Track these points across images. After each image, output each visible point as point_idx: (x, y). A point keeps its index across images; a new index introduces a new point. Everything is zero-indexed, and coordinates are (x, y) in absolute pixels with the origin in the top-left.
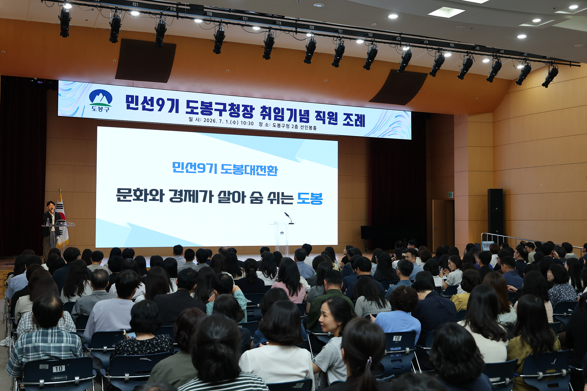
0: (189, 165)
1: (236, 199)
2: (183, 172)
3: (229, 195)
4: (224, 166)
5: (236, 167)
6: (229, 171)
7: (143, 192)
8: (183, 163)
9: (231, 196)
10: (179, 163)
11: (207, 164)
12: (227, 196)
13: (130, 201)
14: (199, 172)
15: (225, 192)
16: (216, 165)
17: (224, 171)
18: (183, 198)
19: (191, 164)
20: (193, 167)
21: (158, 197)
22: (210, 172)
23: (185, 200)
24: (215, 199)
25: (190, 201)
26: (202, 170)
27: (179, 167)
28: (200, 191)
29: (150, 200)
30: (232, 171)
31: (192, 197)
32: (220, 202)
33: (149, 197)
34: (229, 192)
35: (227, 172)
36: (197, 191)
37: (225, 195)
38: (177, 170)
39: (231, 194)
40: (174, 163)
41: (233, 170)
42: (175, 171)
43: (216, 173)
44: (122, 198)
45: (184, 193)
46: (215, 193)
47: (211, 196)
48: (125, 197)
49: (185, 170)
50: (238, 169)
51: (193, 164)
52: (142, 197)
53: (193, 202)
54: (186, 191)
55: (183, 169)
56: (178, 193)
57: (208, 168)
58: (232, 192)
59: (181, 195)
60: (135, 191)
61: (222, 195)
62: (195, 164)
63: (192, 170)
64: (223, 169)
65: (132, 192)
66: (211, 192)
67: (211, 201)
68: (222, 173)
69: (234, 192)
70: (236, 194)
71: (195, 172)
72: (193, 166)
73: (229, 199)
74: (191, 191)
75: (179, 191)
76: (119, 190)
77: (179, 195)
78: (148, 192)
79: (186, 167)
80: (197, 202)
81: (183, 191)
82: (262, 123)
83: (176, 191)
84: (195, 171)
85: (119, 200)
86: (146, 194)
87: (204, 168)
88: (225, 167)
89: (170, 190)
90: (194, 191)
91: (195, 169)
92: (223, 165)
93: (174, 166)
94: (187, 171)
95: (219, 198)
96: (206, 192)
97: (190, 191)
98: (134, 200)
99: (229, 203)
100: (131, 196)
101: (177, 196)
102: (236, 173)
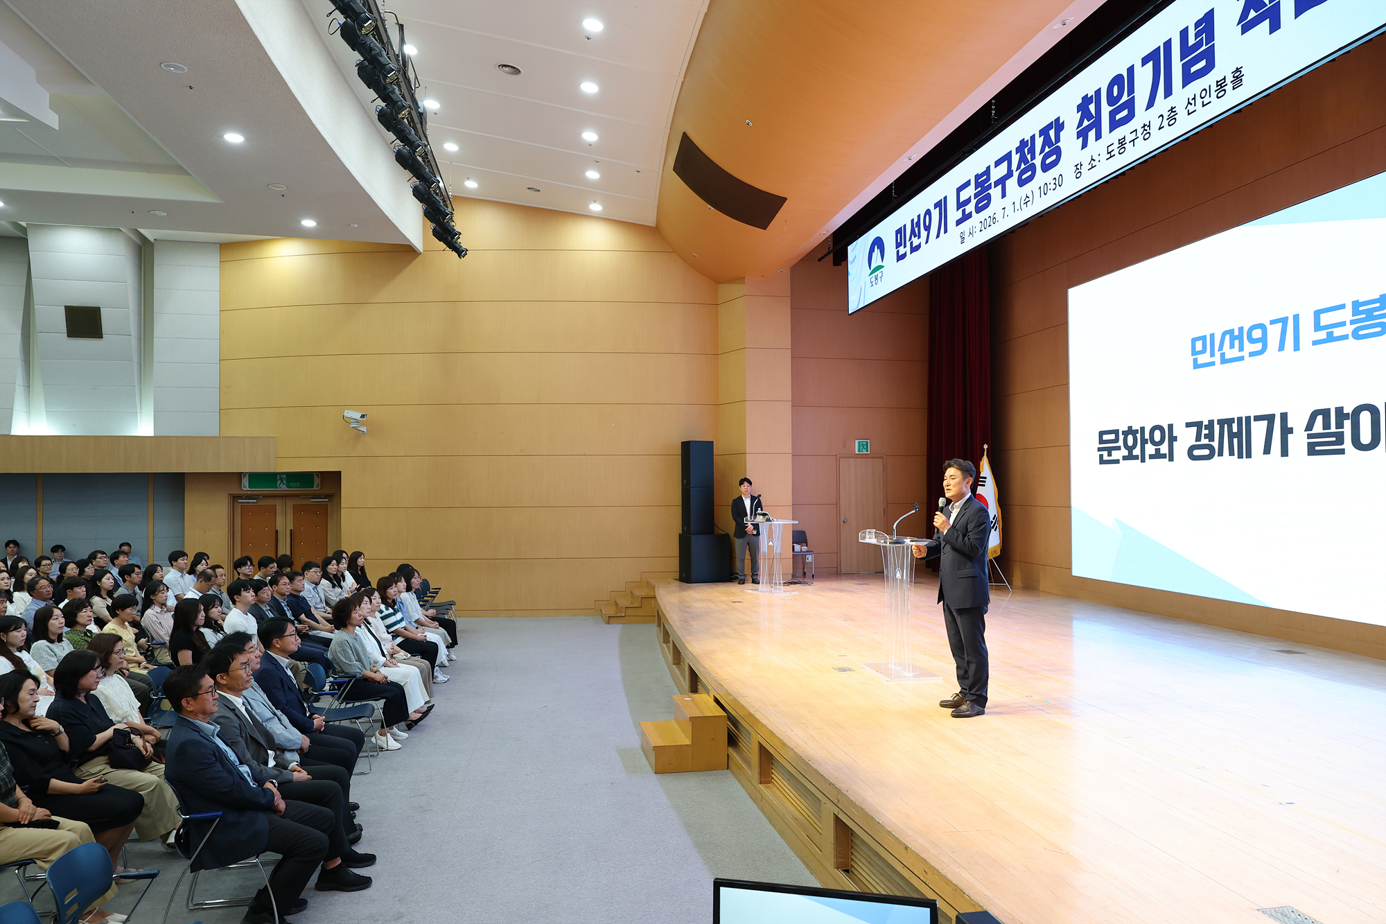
0: (1228, 337)
1: (1366, 438)
2: (1213, 364)
3: (1340, 425)
4: (1322, 316)
5: (1361, 308)
6: (1337, 332)
7: (1138, 436)
8: (1212, 336)
9: (1347, 424)
10: (1203, 338)
11: (1272, 322)
12: (1333, 429)
13: (1117, 462)
14: (1252, 354)
15: (1325, 413)
16: (1296, 317)
17: (1322, 335)
18: (1215, 444)
19: (1231, 332)
20: (1237, 342)
21: (1164, 449)
22: (1281, 348)
23: (1221, 454)
24: (1299, 441)
25: (1231, 453)
26: (1258, 346)
27: (1203, 351)
28: (1258, 418)
29: (1151, 457)
30: (1348, 330)
31: (1235, 440)
32: (1312, 450)
33: (1150, 449)
34: (1339, 411)
35: (1331, 338)
36: (1248, 419)
37: (1326, 425)
38: (1203, 359)
39: (1347, 416)
40: (1194, 341)
41: (1352, 322)
42: (1196, 365)
43: (1297, 348)
44: (1106, 457)
45: (1217, 428)
46: (1298, 422)
47: (1286, 431)
48: (1110, 450)
49: (1217, 358)
50: (1370, 315)
51: (1236, 333)
52: (1137, 452)
53: (1240, 456)
54: (1221, 422)
55: (1212, 355)
56: (1205, 432)
57: (1274, 332)
58: (1348, 410)
59: (1210, 437)
60: (1126, 434)
61: (1318, 427)
62: (1241, 329)
63: (1235, 353)
64: (1318, 327)
65: (1121, 437)
66: (1284, 417)
67: (1285, 452)
68: (1315, 343)
69: (1358, 410)
70: (1365, 417)
71: (1241, 358)
72: (1236, 338)
73: (1340, 438)
74: (1232, 420)
75: (1207, 424)
76: (1101, 433)
77: (1206, 436)
78: (1147, 436)
79: (1221, 348)
80: (1249, 455)
81: (1216, 422)
82: (1081, 165)
83: (1198, 425)
84: (1241, 354)
85: (1102, 461)
86: (1144, 442)
87: (1264, 340)
88: (1326, 319)
89: (1189, 425)
90: (1240, 419)
91: (1241, 349)
92: (1317, 314)
93: (1194, 352)
94: (1224, 361)
95: (1309, 436)
96: (1270, 418)
97: (1230, 422)
98: (1125, 458)
99: (1342, 452)
100: (1118, 448)
101: (1204, 441)
102: (1361, 333)
